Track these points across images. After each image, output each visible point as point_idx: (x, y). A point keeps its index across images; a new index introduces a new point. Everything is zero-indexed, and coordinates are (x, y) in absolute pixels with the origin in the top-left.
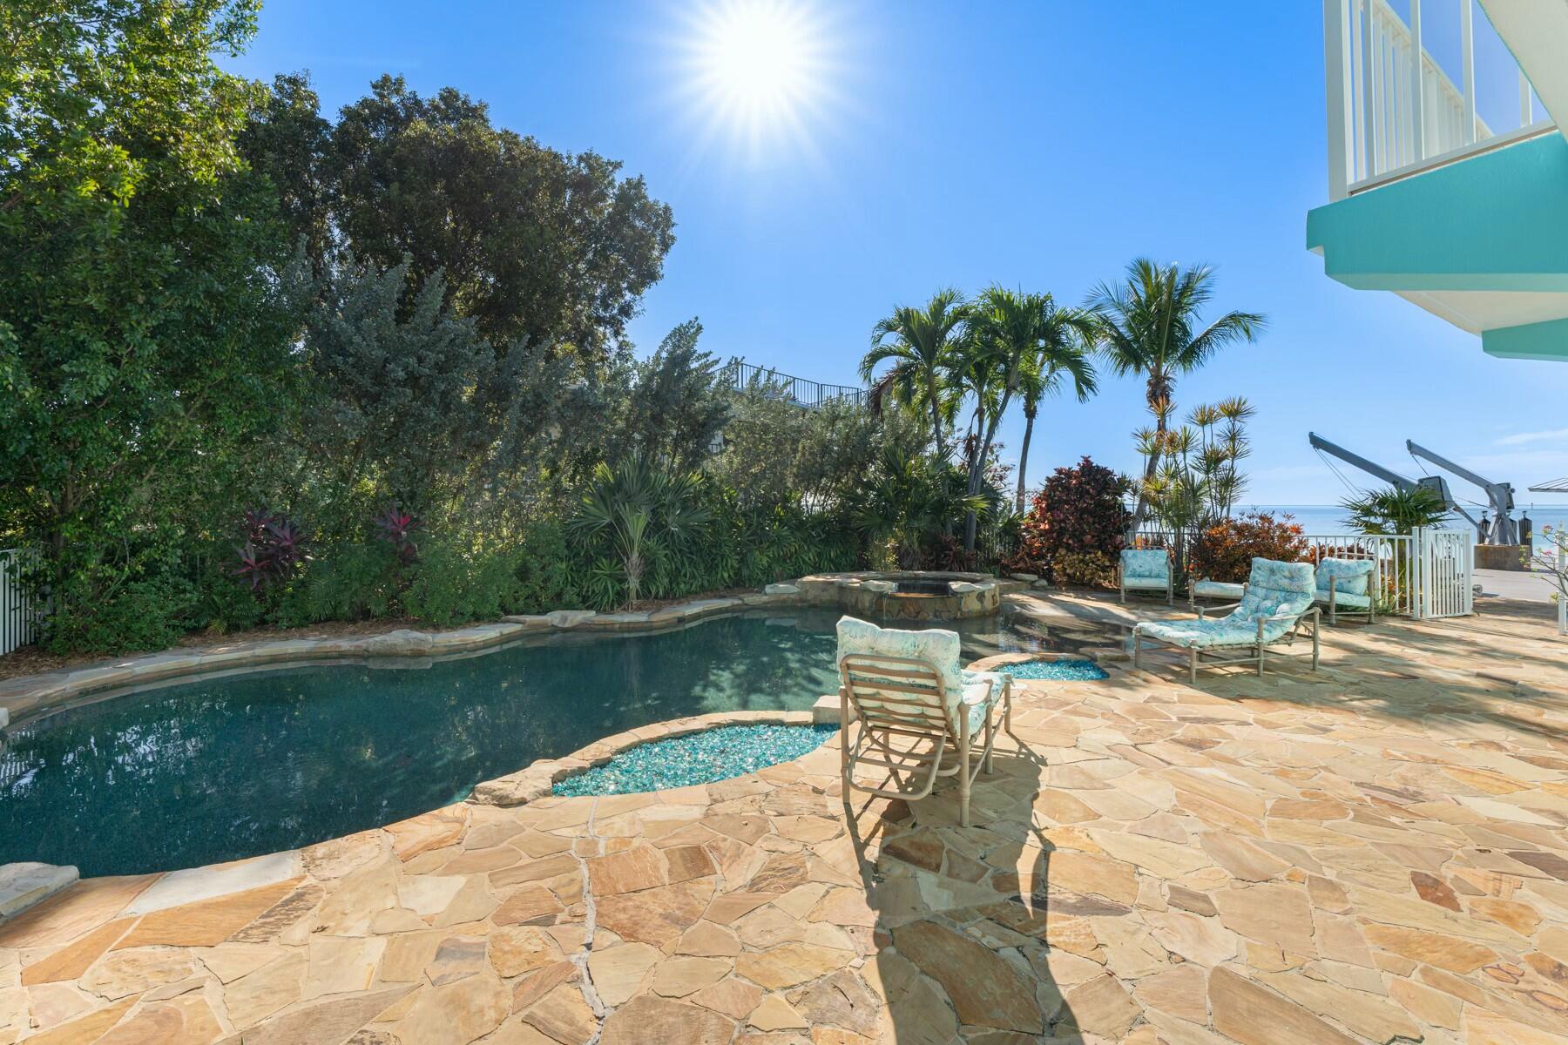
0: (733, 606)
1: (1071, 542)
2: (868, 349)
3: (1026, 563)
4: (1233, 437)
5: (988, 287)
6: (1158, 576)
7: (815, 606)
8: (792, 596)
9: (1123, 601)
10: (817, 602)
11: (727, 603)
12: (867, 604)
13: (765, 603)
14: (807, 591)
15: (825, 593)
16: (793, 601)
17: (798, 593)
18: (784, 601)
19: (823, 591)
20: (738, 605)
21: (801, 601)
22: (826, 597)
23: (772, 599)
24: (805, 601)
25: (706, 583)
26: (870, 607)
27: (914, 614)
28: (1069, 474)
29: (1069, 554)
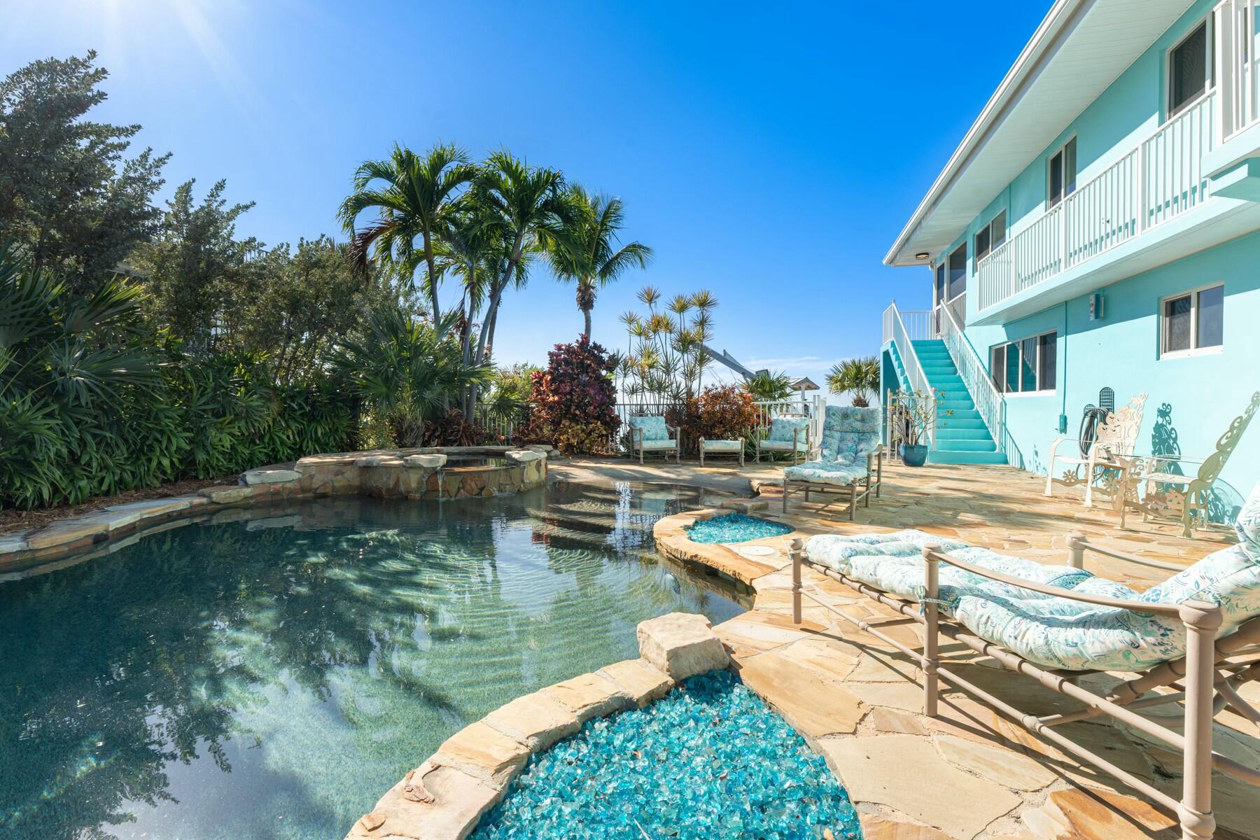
0: (192, 506)
1: (578, 412)
2: (352, 193)
3: (537, 435)
4: (703, 322)
5: (498, 150)
6: (662, 439)
7: (324, 496)
8: (288, 485)
9: (642, 462)
10: (329, 490)
11: (182, 503)
12: (414, 485)
13: (246, 498)
14: (311, 477)
15: (340, 477)
16: (291, 491)
17: (299, 480)
18: (277, 493)
19: (337, 475)
20: (202, 505)
21: (303, 490)
22: (340, 482)
23: (257, 492)
24: (309, 490)
25: (128, 477)
26: (419, 488)
27: (476, 491)
28: (569, 349)
29: (573, 424)
